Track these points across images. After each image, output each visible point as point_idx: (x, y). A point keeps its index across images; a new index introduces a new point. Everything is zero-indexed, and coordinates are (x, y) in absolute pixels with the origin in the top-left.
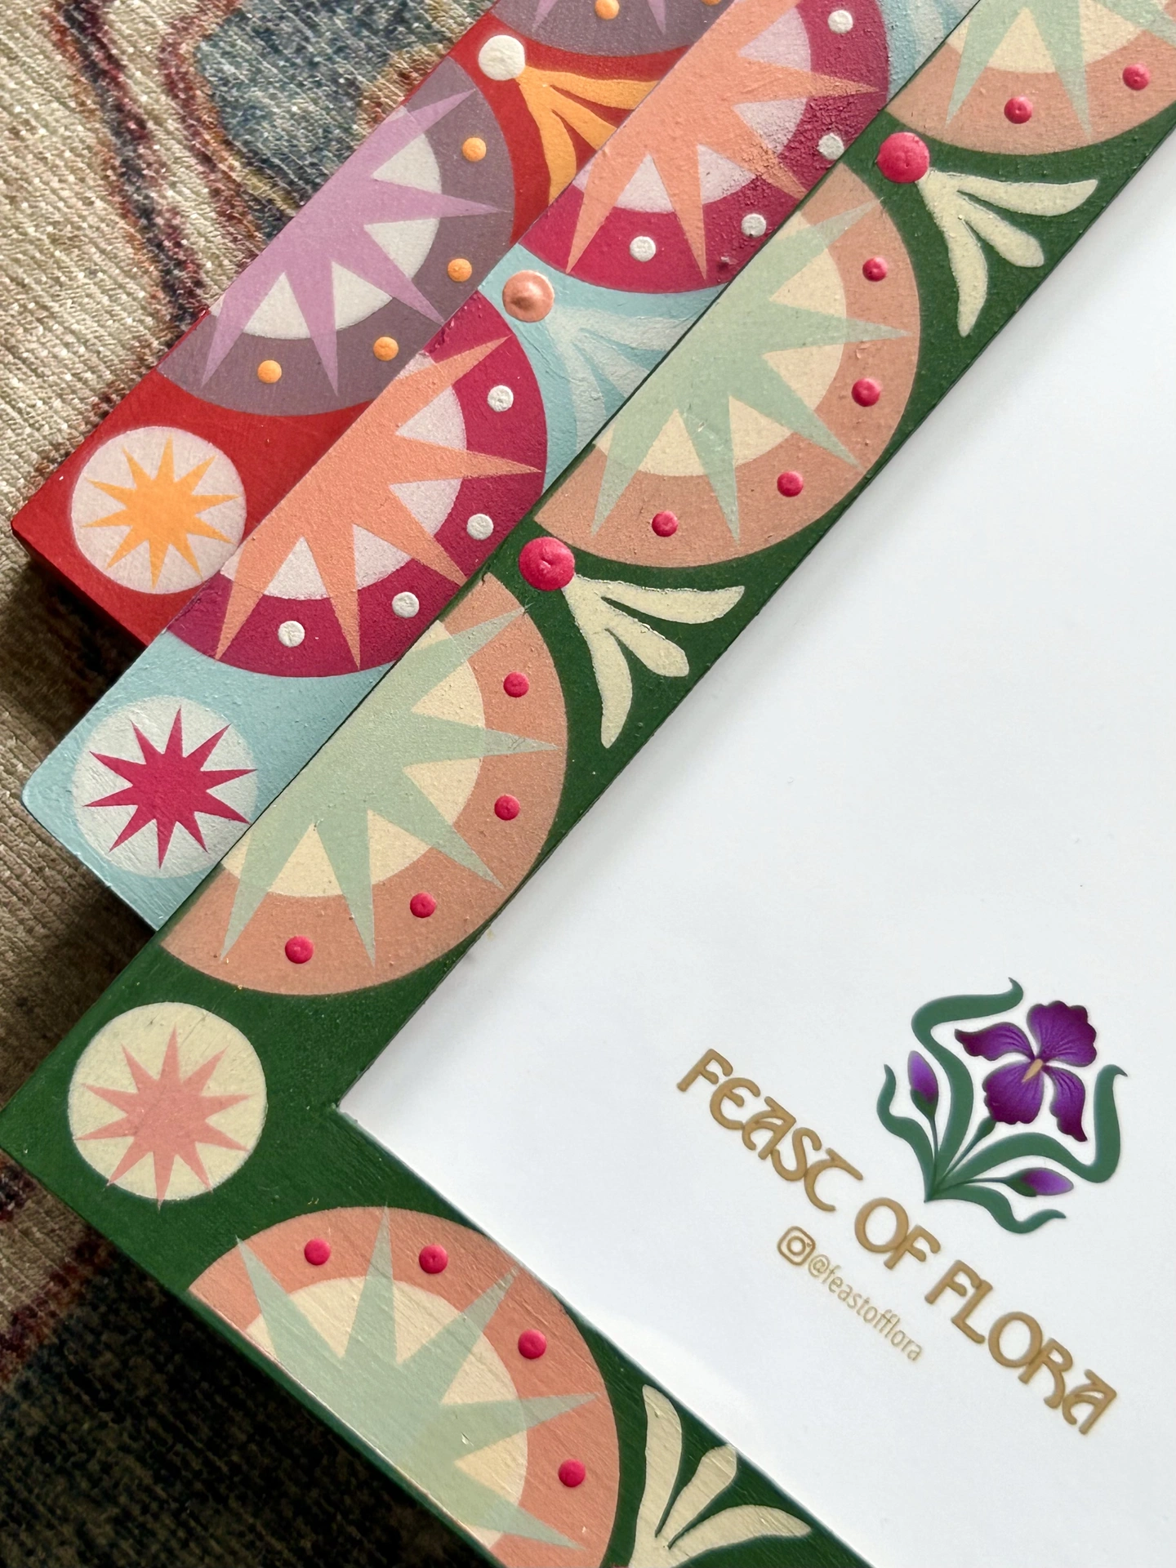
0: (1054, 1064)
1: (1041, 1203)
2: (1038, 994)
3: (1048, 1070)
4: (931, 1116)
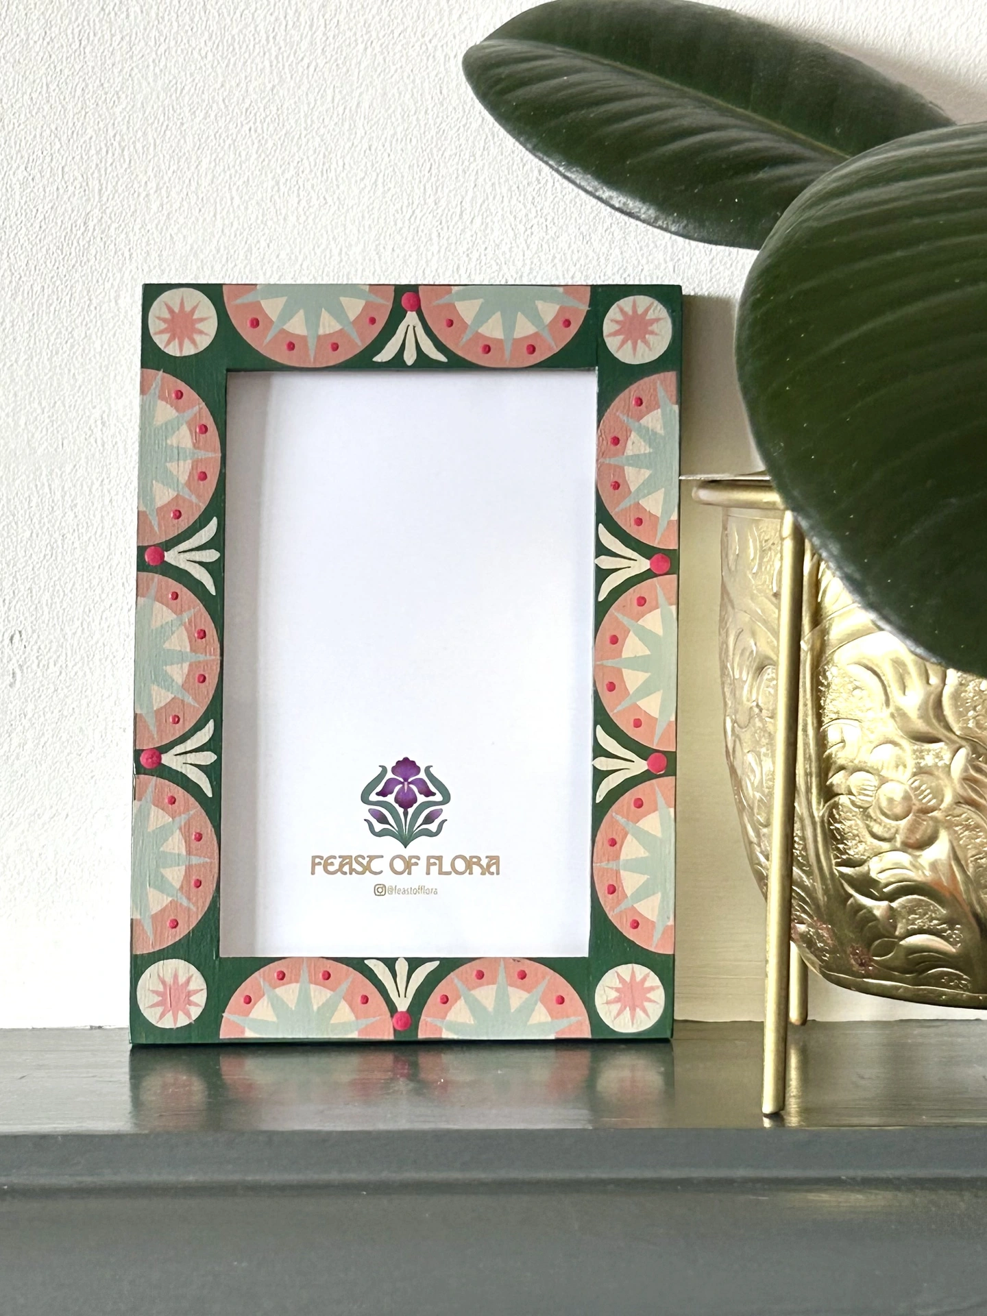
0: (410, 780)
1: (437, 822)
2: (390, 765)
3: (409, 783)
4: (388, 823)
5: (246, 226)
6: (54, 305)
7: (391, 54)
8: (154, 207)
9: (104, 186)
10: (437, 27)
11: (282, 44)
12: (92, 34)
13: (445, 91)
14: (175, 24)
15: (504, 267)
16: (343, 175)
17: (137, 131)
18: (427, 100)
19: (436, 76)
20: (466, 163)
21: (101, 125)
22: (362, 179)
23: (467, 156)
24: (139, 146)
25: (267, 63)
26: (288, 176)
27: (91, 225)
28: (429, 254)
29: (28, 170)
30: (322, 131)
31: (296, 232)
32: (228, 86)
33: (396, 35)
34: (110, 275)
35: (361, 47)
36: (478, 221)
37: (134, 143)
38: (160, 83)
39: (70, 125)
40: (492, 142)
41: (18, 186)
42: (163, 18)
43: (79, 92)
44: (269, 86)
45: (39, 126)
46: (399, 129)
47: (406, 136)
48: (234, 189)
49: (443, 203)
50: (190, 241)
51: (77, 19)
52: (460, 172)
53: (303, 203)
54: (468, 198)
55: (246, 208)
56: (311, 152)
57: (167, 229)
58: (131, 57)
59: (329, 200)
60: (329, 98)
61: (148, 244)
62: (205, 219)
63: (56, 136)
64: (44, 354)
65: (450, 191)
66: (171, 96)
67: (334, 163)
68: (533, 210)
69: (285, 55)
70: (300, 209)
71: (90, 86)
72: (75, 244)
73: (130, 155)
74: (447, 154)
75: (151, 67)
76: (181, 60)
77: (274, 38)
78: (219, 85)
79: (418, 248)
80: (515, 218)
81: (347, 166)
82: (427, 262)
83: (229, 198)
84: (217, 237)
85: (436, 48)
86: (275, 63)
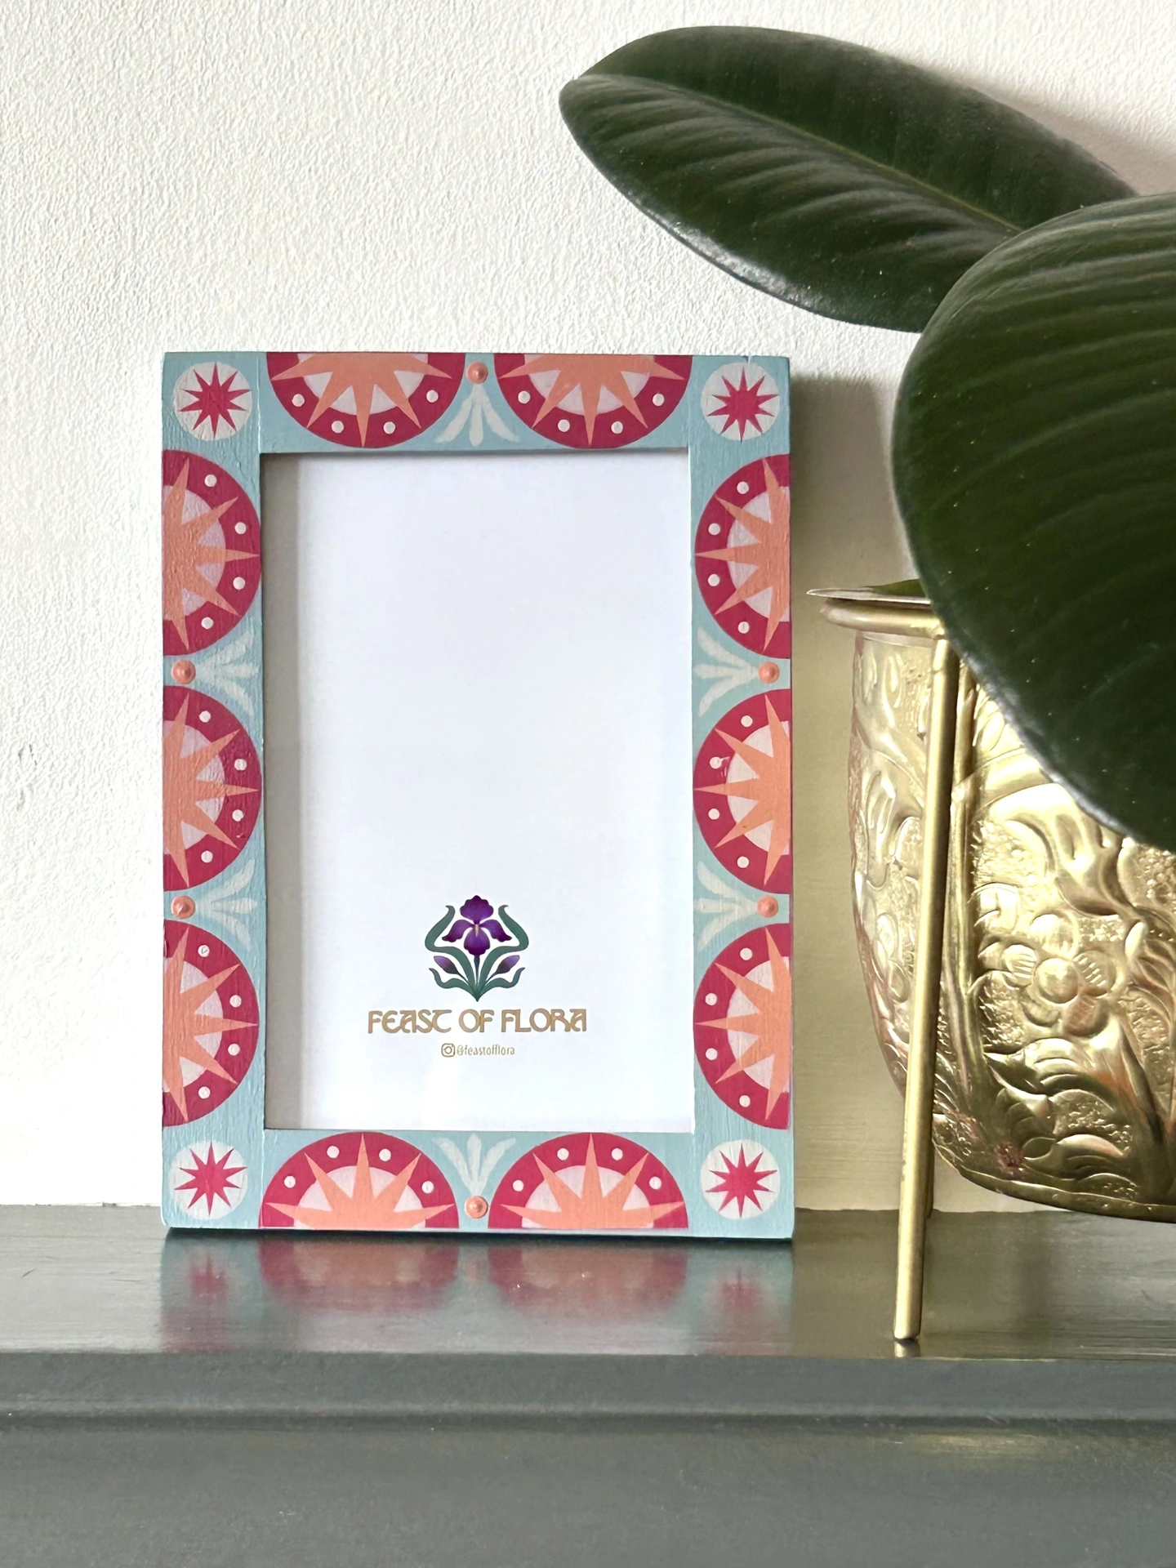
5: (302, 282)
6: (78, 368)
7: (475, 86)
8: (196, 257)
9: (139, 231)
10: (529, 57)
11: (349, 72)
12: (128, 54)
13: (536, 132)
14: (225, 46)
15: (601, 337)
16: (417, 226)
17: (178, 169)
18: (515, 142)
19: (527, 114)
20: (560, 216)
21: (137, 160)
22: (438, 232)
23: (561, 207)
24: (180, 186)
25: (331, 93)
26: (353, 224)
27: (123, 277)
28: (515, 321)
29: (51, 210)
30: (394, 174)
31: (360, 291)
32: (285, 119)
33: (481, 64)
34: (144, 335)
35: (440, 79)
36: (572, 283)
37: (175, 181)
38: (206, 114)
39: (101, 159)
40: (589, 193)
41: (37, 228)
42: (211, 38)
43: (111, 122)
44: (333, 121)
45: (64, 161)
46: (484, 174)
47: (490, 183)
48: (290, 240)
49: (531, 262)
50: (238, 297)
51: (110, 38)
52: (553, 224)
53: (370, 257)
54: (561, 257)
55: (304, 263)
56: (380, 197)
57: (211, 282)
58: (173, 83)
59: (400, 256)
60: (402, 136)
61: (189, 300)
62: (255, 274)
63: (84, 172)
64: (65, 423)
65: (541, 248)
66: (219, 130)
67: (407, 212)
68: (635, 273)
69: (353, 85)
70: (366, 264)
71: (125, 115)
72: (103, 297)
73: (170, 195)
74: (537, 206)
75: (197, 94)
76: (231, 88)
77: (340, 65)
78: (274, 117)
79: (501, 314)
80: (615, 280)
81: (422, 215)
82: (512, 330)
83: (283, 250)
84: (269, 295)
85: (527, 81)
86: (340, 93)
